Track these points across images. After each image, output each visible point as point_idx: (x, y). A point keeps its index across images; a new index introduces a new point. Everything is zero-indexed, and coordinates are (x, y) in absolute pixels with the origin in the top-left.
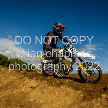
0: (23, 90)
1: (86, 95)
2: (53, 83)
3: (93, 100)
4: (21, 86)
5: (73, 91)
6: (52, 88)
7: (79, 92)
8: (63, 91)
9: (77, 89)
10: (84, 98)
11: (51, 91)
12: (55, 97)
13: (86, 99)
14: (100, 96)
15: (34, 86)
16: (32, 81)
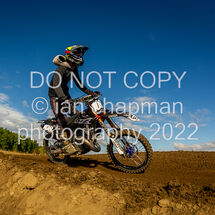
0: (12, 193)
1: (129, 201)
2: (67, 179)
3: (144, 211)
4: (8, 185)
5: (104, 193)
6: (65, 188)
7: (117, 195)
8: (86, 194)
9: (113, 190)
10: (127, 206)
11: (64, 194)
12: (71, 206)
13: (131, 210)
14: (158, 203)
15: (32, 185)
16: (29, 175)
